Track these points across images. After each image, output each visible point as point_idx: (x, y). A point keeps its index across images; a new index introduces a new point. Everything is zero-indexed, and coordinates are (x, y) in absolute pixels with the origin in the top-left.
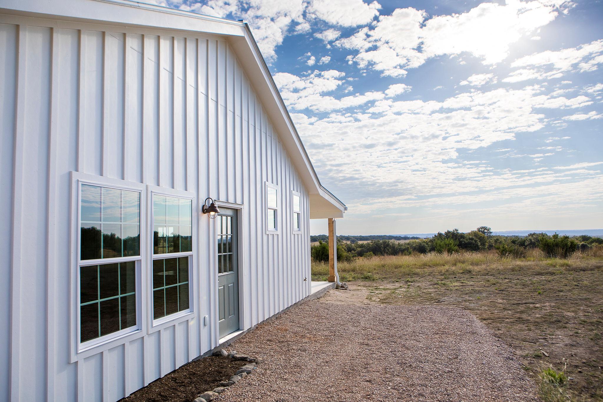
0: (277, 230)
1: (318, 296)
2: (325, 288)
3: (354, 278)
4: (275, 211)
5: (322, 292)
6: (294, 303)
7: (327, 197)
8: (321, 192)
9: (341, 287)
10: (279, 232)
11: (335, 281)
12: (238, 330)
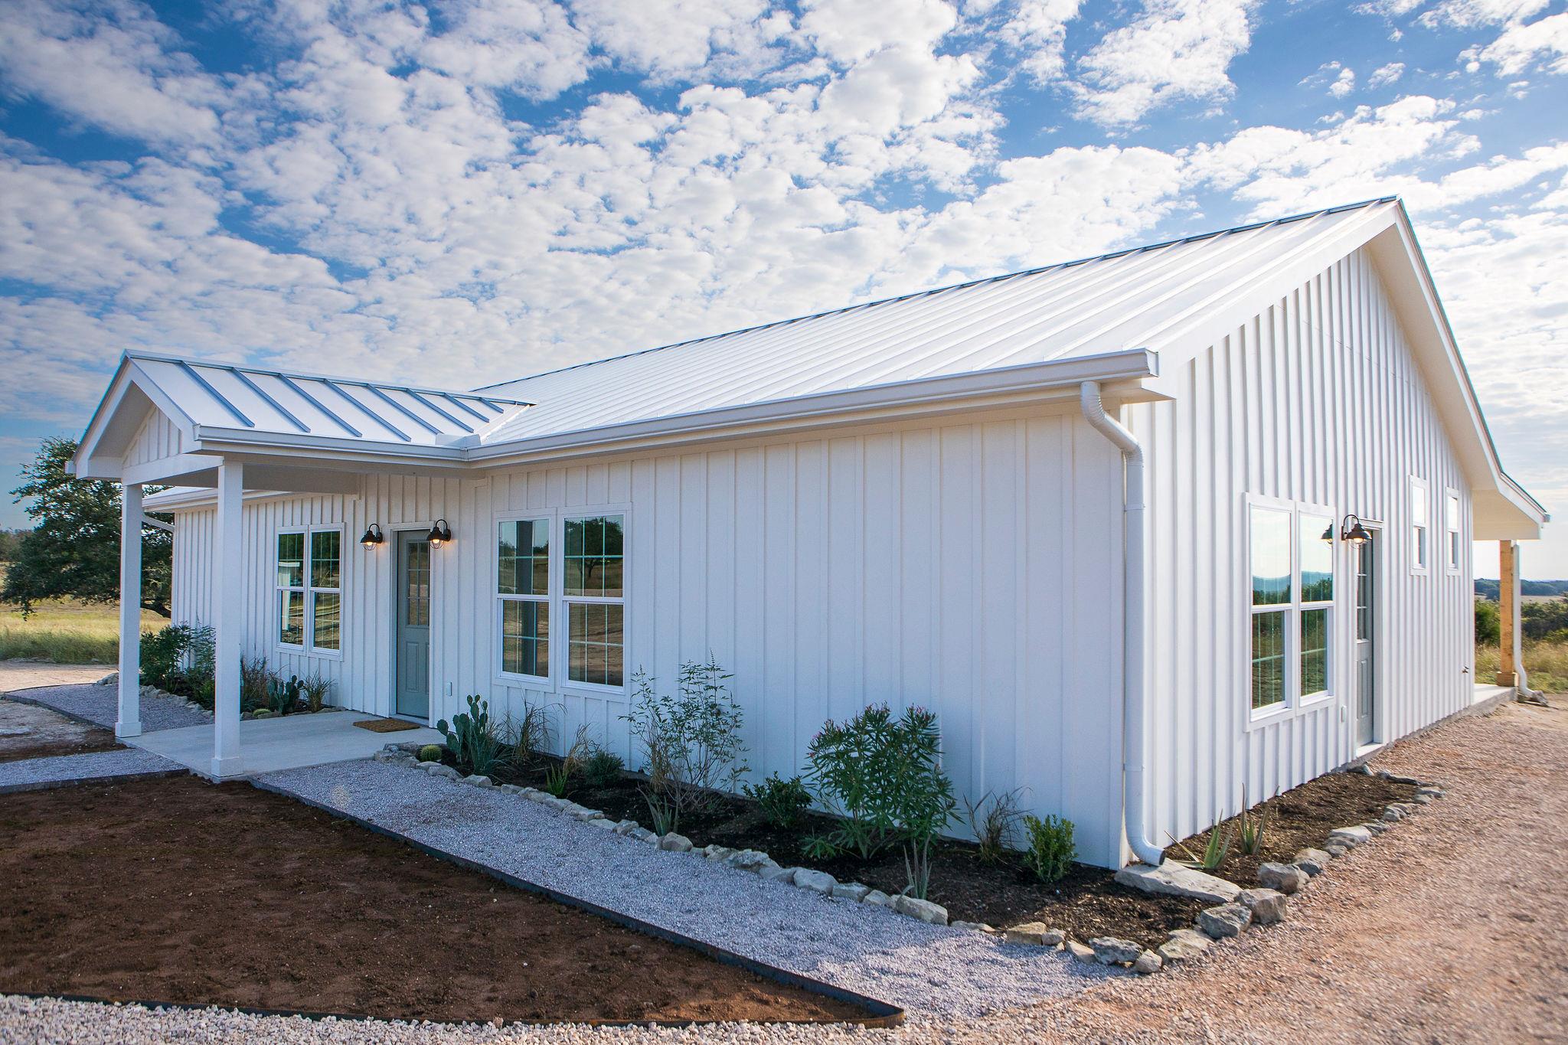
0: (1424, 566)
1: (1485, 711)
2: (1496, 697)
3: (1552, 685)
4: (1421, 531)
5: (1491, 705)
6: (1447, 714)
7: (1511, 495)
8: (1501, 486)
9: (1531, 700)
10: (1427, 572)
11: (1516, 684)
12: (1372, 742)
